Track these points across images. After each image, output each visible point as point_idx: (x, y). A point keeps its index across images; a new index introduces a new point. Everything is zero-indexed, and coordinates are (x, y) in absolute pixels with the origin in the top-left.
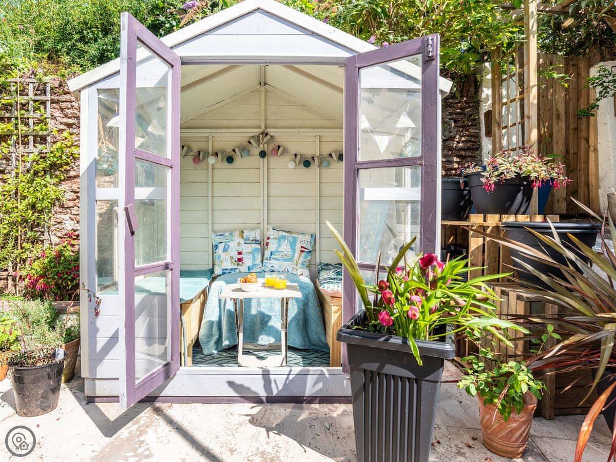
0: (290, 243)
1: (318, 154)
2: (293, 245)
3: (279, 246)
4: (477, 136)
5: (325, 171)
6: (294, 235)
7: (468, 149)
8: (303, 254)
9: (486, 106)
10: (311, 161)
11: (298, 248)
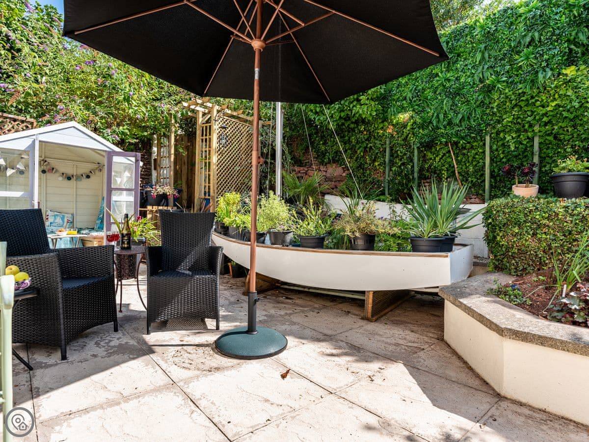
0: (61, 218)
1: (75, 174)
2: (63, 219)
3: (55, 219)
4: (150, 169)
5: (79, 183)
6: (63, 214)
7: (146, 175)
8: (68, 223)
9: (154, 156)
10: (72, 177)
11: (66, 220)
